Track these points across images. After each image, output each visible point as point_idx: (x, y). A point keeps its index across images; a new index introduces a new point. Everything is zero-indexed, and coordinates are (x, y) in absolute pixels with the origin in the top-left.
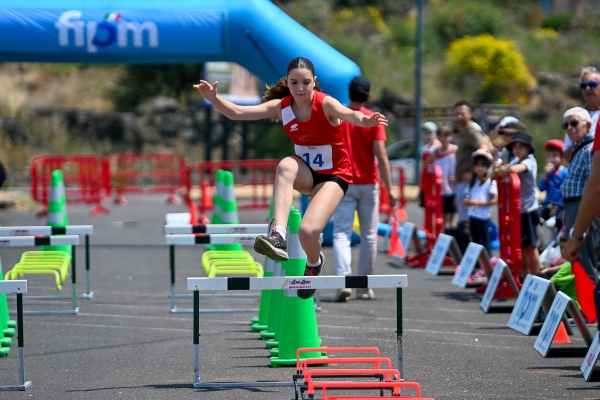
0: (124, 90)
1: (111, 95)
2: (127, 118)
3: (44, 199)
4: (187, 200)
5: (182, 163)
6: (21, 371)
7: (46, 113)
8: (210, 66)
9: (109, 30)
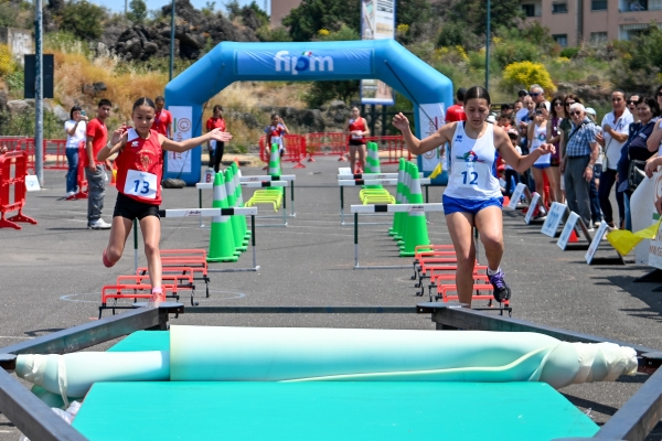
0: (313, 96)
1: (307, 99)
2: (315, 112)
3: (268, 159)
6: (254, 260)
7: (267, 110)
8: (364, 81)
9: (304, 62)
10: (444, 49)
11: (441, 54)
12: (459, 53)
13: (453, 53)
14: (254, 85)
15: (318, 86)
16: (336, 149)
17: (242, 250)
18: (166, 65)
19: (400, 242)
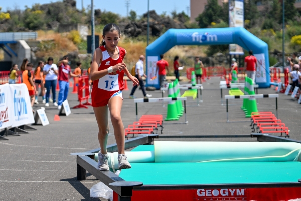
0: (209, 51)
1: (206, 53)
2: (210, 58)
3: (190, 78)
4: (225, 78)
5: (224, 69)
6: (185, 119)
7: (189, 57)
8: (231, 45)
9: (205, 37)
10: (265, 31)
11: (264, 32)
12: (271, 32)
13: (269, 32)
14: (184, 47)
15: (211, 47)
16: (219, 73)
17: (181, 116)
18: (146, 39)
19: (246, 111)
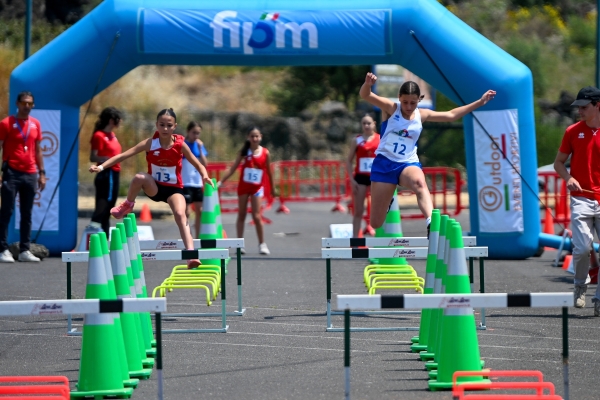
0: (288, 94)
1: (275, 98)
7: (207, 117)
8: (380, 68)
9: (265, 31)
10: (523, 13)
11: (518, 21)
12: (550, 20)
13: (540, 19)
14: (182, 72)
15: (297, 75)
16: (329, 189)
18: (21, 34)
19: (431, 363)
